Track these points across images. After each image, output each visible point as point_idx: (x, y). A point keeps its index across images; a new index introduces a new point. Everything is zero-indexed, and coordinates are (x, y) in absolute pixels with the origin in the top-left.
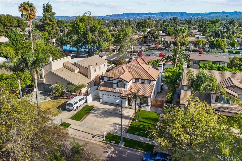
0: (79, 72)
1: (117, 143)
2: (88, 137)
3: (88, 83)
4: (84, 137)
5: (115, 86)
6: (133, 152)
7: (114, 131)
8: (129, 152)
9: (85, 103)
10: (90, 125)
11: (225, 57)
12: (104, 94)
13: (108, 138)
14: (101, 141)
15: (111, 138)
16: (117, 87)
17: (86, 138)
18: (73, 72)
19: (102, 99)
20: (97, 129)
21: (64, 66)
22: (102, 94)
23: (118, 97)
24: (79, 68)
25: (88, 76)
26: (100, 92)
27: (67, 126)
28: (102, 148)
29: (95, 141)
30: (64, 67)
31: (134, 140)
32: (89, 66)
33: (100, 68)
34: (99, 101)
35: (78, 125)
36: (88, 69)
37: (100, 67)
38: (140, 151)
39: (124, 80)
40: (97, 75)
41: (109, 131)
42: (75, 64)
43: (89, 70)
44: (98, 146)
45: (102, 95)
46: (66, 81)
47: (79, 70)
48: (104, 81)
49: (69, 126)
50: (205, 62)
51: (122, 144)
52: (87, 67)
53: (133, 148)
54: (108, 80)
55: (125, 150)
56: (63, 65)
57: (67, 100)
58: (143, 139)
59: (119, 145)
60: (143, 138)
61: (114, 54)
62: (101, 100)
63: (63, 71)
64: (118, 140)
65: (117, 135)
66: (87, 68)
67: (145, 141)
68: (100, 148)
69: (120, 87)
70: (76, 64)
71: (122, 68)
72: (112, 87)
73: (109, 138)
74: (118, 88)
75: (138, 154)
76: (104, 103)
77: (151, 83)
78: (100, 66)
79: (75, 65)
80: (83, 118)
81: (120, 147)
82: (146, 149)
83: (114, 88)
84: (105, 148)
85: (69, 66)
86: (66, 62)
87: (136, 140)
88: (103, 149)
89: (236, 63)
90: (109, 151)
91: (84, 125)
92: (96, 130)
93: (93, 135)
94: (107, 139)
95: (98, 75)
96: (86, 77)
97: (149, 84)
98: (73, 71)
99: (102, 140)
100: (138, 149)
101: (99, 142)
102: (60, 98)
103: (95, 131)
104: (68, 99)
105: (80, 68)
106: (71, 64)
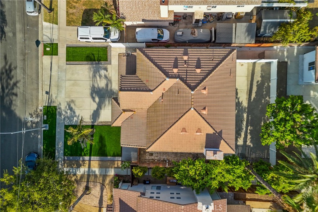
1: (45, 122)
2: (45, 88)
7: (63, 111)
8: (39, 136)
10: (64, 78)
13: (48, 110)
14: (43, 103)
17: (43, 86)
27: (52, 53)
28: (34, 109)
35: (60, 64)
38: (42, 147)
41: (60, 107)
44: (35, 104)
49: (53, 56)
51: (45, 128)
59: (43, 125)
60: (62, 146)
64: (49, 121)
67: (58, 149)
84: (35, 112)
87: (57, 140)
90: (34, 118)
91: (61, 72)
93: (49, 91)
100: (44, 145)
103: (57, 90)
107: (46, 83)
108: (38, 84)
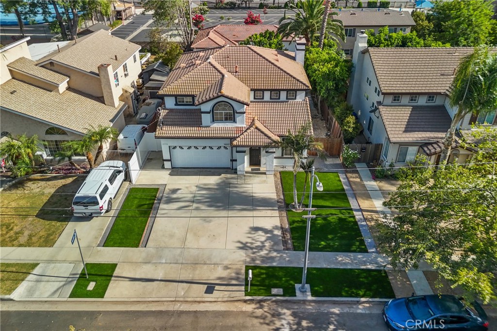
0: (69, 89)
1: (289, 291)
2: (195, 296)
3: (111, 121)
4: (182, 299)
5: (206, 119)
6: (346, 310)
7: (258, 254)
8: (336, 310)
9: (125, 180)
10: (178, 251)
11: (403, 15)
12: (175, 148)
13: (258, 283)
14: (239, 299)
15: (264, 279)
16: (213, 121)
17: (189, 299)
18: (51, 91)
19: (170, 160)
20: (208, 262)
21: (14, 75)
22: (169, 147)
23: (219, 148)
24: (66, 76)
25: (103, 97)
26: (163, 141)
27: (107, 276)
28: (258, 324)
29: (223, 304)
30: (13, 78)
31: (327, 269)
32: (103, 67)
33: (127, 70)
34: (163, 167)
35: (140, 260)
36: (102, 77)
37: (126, 67)
38: (363, 299)
39: (231, 99)
40: (123, 89)
41: (248, 260)
42: (50, 65)
43: (103, 81)
44: (240, 320)
45: (171, 148)
46: (40, 123)
47: (68, 82)
48: (165, 109)
49: (114, 274)
50: (373, 30)
51: (306, 291)
52: (97, 72)
53: (342, 296)
54: (176, 104)
55: (324, 309)
56: (9, 70)
57: (60, 181)
58: (347, 260)
59: (299, 296)
60: (344, 255)
61: (123, 25)
62: (167, 165)
63: (15, 91)
64: (287, 281)
65: (275, 264)
66: (98, 75)
67: (356, 263)
68: (253, 326)
69: (220, 120)
70: (52, 64)
71: (210, 63)
72: (198, 123)
73: (258, 281)
74: (216, 125)
75: (364, 312)
76: (180, 170)
77: (297, 97)
78: (126, 64)
79: (52, 68)
80: (145, 232)
81: (305, 302)
82: (373, 288)
83: (203, 125)
84: (267, 321)
85: (31, 72)
86: (17, 61)
87: (333, 266)
88: (261, 323)
89: (422, 25)
90: (282, 325)
91: (160, 257)
92: (205, 264)
93: (206, 286)
94: (255, 288)
95: (126, 91)
96: (97, 101)
97: (293, 101)
98: (50, 87)
99: (241, 295)
100: (357, 296)
101: (236, 304)
102: (31, 180)
103: (205, 267)
104: (61, 179)
105: (69, 77)
106: (37, 67)
107: (183, 293)
108: (182, 312)
